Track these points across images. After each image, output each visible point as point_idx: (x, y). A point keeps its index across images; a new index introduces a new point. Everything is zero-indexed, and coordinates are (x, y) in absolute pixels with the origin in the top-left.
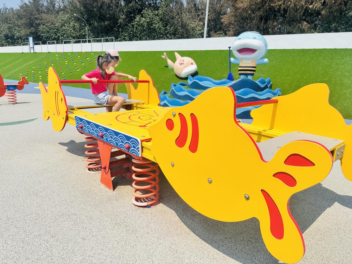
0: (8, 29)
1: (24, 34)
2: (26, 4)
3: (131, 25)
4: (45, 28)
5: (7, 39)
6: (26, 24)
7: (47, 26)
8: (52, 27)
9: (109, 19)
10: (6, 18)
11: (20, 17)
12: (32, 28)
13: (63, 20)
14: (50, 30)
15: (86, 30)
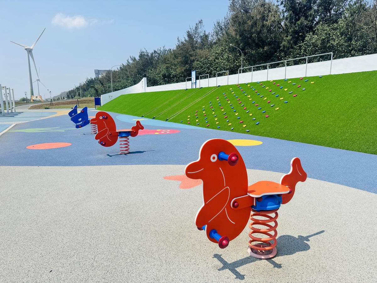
0: (166, 68)
1: (179, 72)
2: (182, 43)
3: (297, 47)
4: (199, 64)
5: (164, 78)
6: (182, 63)
7: (200, 62)
8: (205, 62)
9: (270, 44)
10: (165, 59)
11: (176, 57)
12: (187, 65)
13: (216, 53)
14: (204, 65)
15: (241, 60)
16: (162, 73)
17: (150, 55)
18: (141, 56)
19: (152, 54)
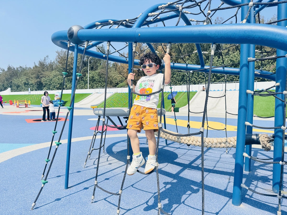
0: (26, 79)
6: (35, 77)
10: (26, 74)
12: (38, 79)
16: (24, 81)
17: (16, 69)
18: (9, 68)
19: (17, 69)
